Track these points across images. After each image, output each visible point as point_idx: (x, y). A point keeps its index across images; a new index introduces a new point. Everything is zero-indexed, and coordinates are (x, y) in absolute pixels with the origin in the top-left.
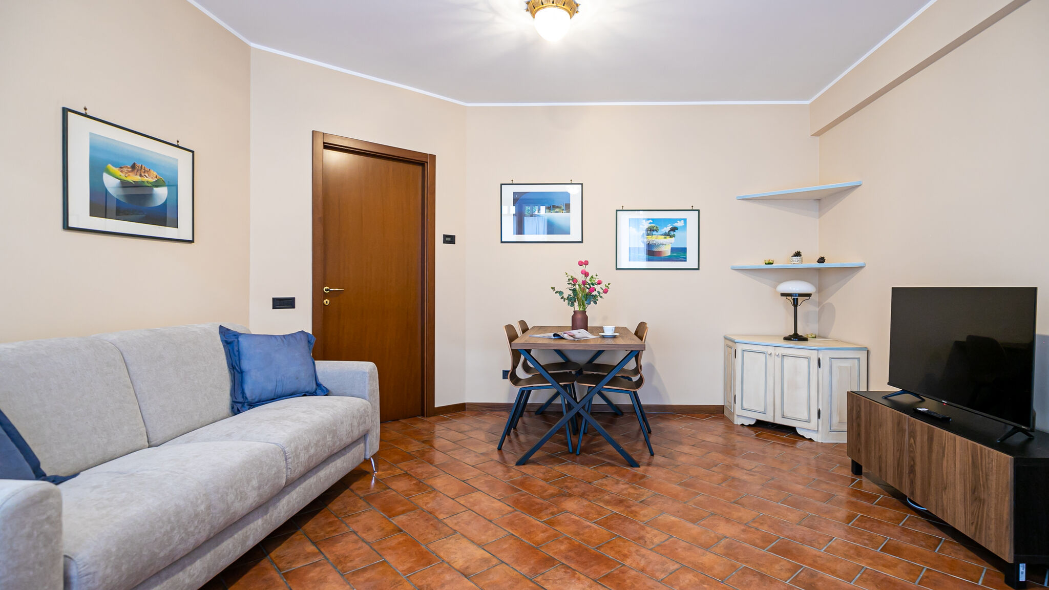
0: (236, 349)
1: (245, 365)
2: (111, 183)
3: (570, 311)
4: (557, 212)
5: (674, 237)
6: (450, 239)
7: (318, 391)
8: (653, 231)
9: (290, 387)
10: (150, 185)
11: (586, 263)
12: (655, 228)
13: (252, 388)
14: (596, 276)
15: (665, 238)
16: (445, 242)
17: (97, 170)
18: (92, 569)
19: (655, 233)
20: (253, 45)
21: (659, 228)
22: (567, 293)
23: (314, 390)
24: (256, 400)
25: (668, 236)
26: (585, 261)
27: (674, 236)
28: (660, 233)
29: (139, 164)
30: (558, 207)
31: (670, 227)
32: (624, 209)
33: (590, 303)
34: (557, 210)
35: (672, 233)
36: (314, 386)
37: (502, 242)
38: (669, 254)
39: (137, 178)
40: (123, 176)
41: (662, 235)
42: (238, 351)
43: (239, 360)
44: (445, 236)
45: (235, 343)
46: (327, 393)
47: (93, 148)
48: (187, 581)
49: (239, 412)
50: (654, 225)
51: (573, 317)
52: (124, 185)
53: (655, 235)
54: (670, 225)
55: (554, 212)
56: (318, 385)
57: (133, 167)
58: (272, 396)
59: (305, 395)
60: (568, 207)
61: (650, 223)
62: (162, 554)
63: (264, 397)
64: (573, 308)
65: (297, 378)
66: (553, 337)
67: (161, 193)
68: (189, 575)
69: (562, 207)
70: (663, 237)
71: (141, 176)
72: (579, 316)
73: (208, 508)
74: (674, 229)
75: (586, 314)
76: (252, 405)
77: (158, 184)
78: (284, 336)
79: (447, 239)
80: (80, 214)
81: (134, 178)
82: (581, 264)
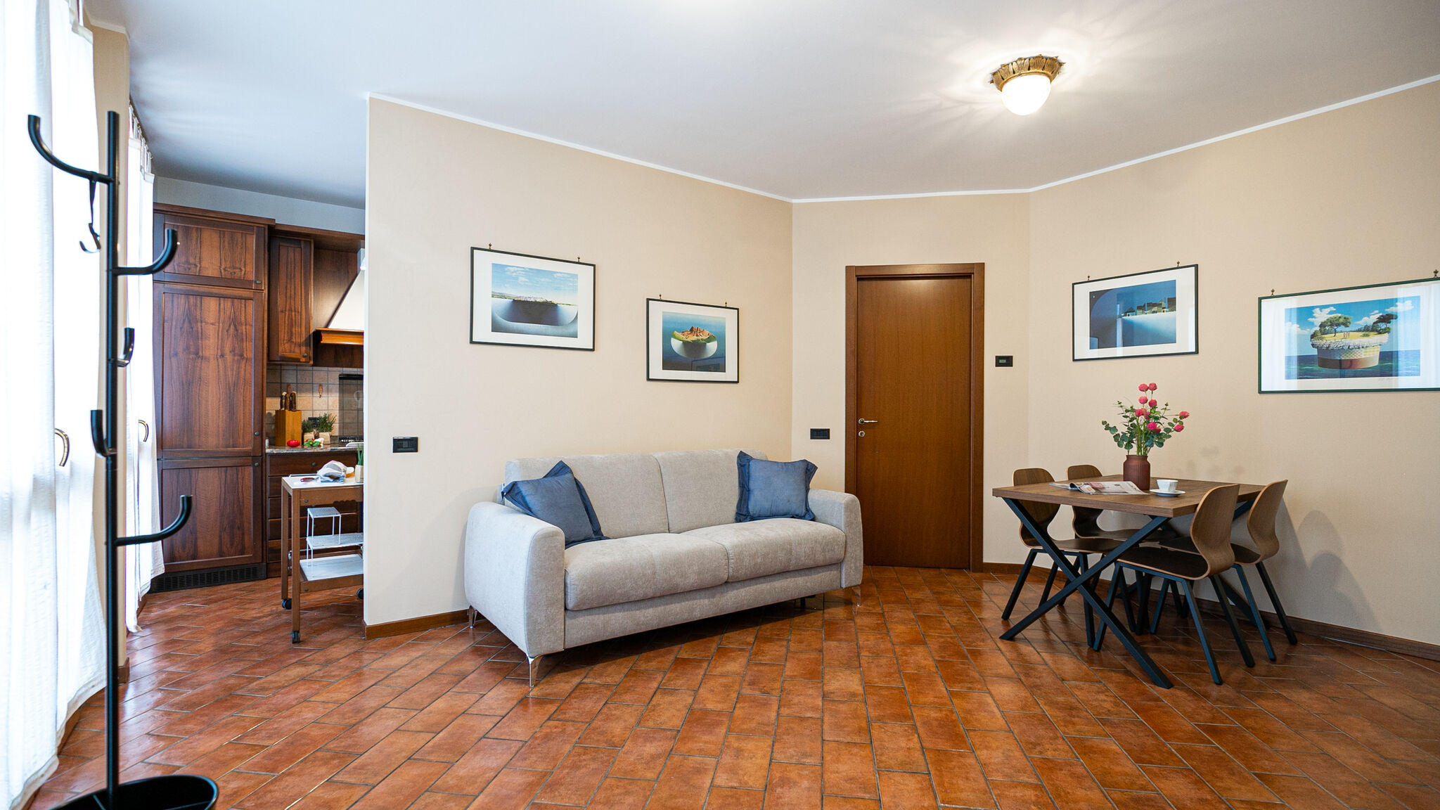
0: (747, 471)
1: (752, 485)
2: (676, 345)
3: (1122, 454)
4: (1154, 312)
5: (1388, 332)
6: (1005, 361)
7: (806, 517)
8: (1338, 325)
9: (782, 507)
10: (704, 342)
11: (1153, 387)
12: (1341, 320)
13: (754, 505)
14: (1167, 405)
15: (1367, 336)
16: (998, 364)
17: (667, 336)
18: (576, 583)
19: (1342, 328)
20: (794, 201)
21: (1350, 320)
22: (1122, 429)
23: (803, 515)
24: (757, 515)
25: (1373, 331)
26: (1150, 385)
27: (1387, 331)
28: (1352, 327)
29: (695, 327)
30: (1155, 305)
31: (1378, 316)
32: (1275, 294)
33: (1152, 446)
34: (1155, 309)
35: (1383, 326)
36: (804, 511)
37: (1074, 360)
38: (1375, 362)
39: (695, 338)
40: (684, 338)
41: (1359, 331)
42: (749, 473)
43: (749, 479)
44: (998, 358)
45: (747, 466)
46: (813, 519)
47: (664, 322)
48: (642, 619)
49: (740, 521)
50: (1340, 315)
51: (1125, 464)
52: (685, 344)
53: (1341, 332)
54: (1377, 311)
55: (1149, 313)
56: (808, 510)
57: (692, 330)
58: (769, 514)
59: (793, 517)
60: (1172, 303)
61: (1331, 313)
62: (619, 591)
63: (762, 513)
64: (1127, 450)
65: (789, 501)
66: (1070, 488)
67: (712, 347)
68: (644, 615)
69: (1163, 303)
70: (1361, 334)
71: (697, 336)
72: (1134, 463)
73: (654, 573)
74: (1387, 318)
75: (1148, 460)
76: (753, 519)
77: (710, 339)
78: (785, 463)
79: (1001, 361)
80: (657, 371)
81: (692, 338)
82: (1143, 388)
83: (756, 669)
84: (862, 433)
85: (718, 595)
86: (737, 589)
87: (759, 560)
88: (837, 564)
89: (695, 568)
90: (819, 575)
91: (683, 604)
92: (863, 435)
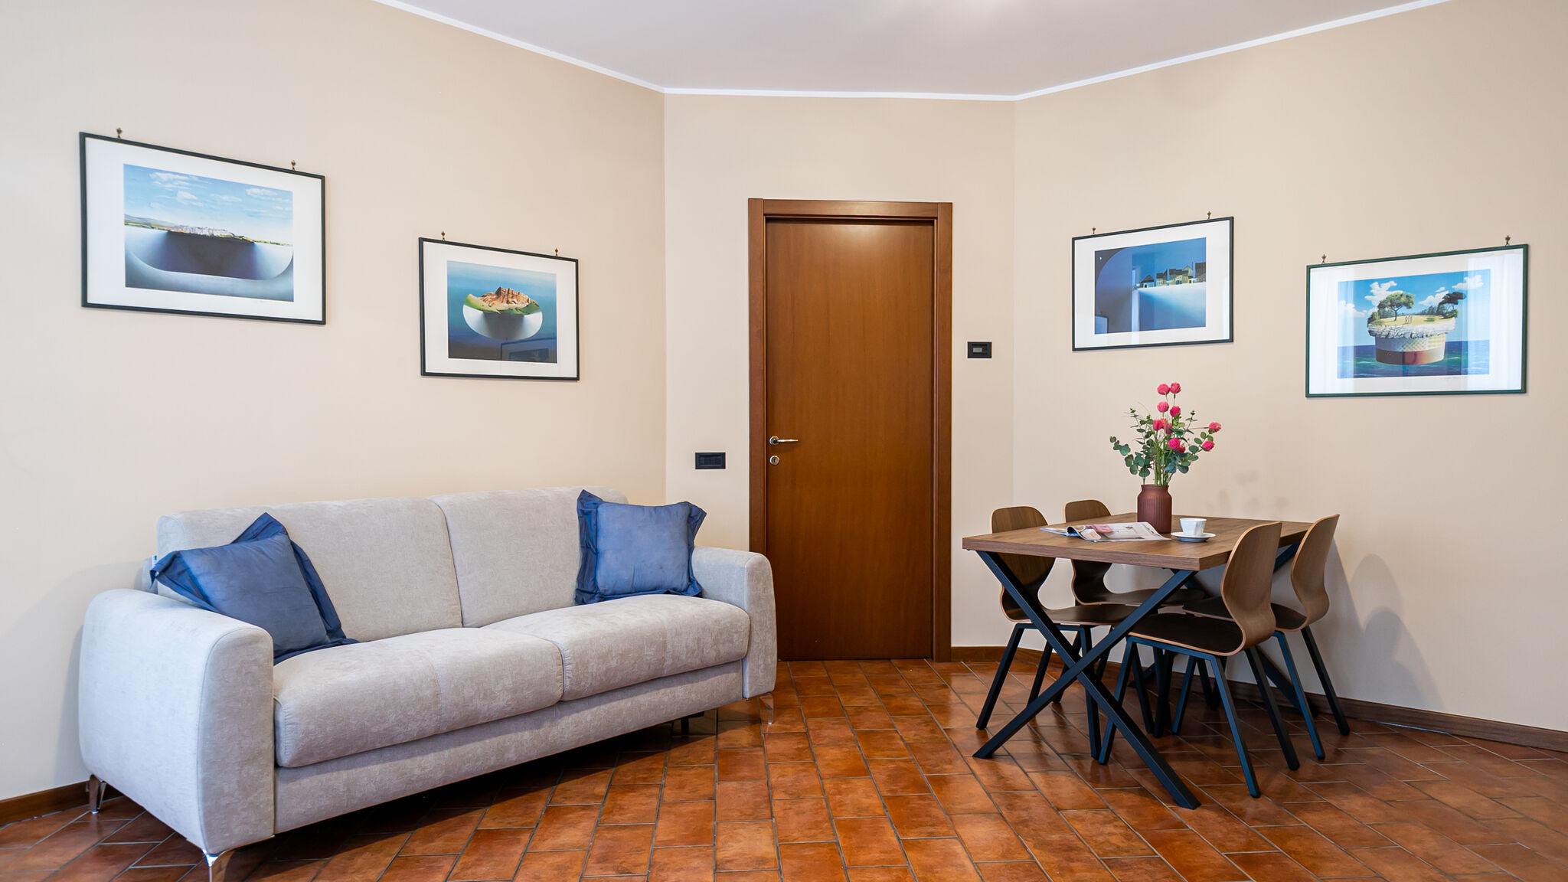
0: (593, 522)
1: (602, 544)
2: (472, 317)
3: (1136, 483)
4: (1178, 283)
5: (1455, 316)
6: (981, 350)
7: (690, 590)
8: (1399, 305)
9: (652, 579)
10: (519, 312)
11: (1176, 389)
12: (1403, 299)
13: (604, 577)
14: (1193, 414)
15: (1431, 320)
16: (971, 355)
17: (456, 302)
18: (295, 720)
19: (1403, 310)
20: (667, 90)
21: (1413, 300)
22: (1136, 449)
23: (684, 587)
24: (610, 592)
25: (1438, 314)
26: (1172, 385)
27: (1453, 314)
28: (1415, 309)
29: (505, 289)
30: (1180, 272)
31: (1444, 294)
32: (1327, 261)
33: (1173, 471)
34: (1179, 278)
35: (1449, 307)
36: (685, 581)
37: (1074, 349)
38: (1440, 356)
39: (504, 306)
40: (486, 306)
41: (1423, 313)
42: (596, 524)
43: (597, 536)
44: (971, 345)
45: (593, 515)
46: (700, 594)
47: (451, 279)
48: (417, 772)
49: (583, 603)
50: (1401, 292)
51: (1140, 498)
52: (488, 316)
53: (1403, 315)
54: (1443, 288)
55: (1172, 284)
56: (691, 580)
57: (499, 293)
58: (629, 589)
59: (668, 593)
60: (1201, 269)
61: (1391, 289)
62: (374, 730)
63: (618, 589)
64: (1142, 478)
65: (661, 568)
66: (1067, 534)
67: (533, 323)
68: (419, 766)
69: (1190, 270)
70: (1425, 318)
71: (508, 302)
72: (1152, 496)
74: (1454, 298)
75: (1169, 491)
76: (604, 598)
77: (530, 309)
78: (655, 508)
79: (975, 350)
80: (439, 358)
81: (499, 306)
82: (1164, 390)
83: (609, 836)
84: (775, 459)
85: (547, 724)
86: (578, 712)
87: (614, 663)
88: (736, 662)
89: (508, 682)
90: (710, 680)
91: (487, 741)
92: (777, 461)
